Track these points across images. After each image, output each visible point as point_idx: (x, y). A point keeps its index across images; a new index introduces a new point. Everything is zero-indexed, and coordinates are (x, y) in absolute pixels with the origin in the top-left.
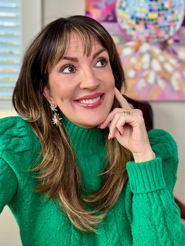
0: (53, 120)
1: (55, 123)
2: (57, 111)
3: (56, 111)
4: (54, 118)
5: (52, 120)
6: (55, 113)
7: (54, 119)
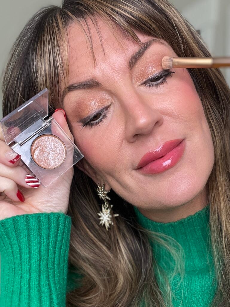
0: (100, 217)
1: (103, 222)
2: (110, 199)
3: (107, 200)
4: (102, 212)
5: (98, 215)
6: (106, 204)
7: (102, 214)
